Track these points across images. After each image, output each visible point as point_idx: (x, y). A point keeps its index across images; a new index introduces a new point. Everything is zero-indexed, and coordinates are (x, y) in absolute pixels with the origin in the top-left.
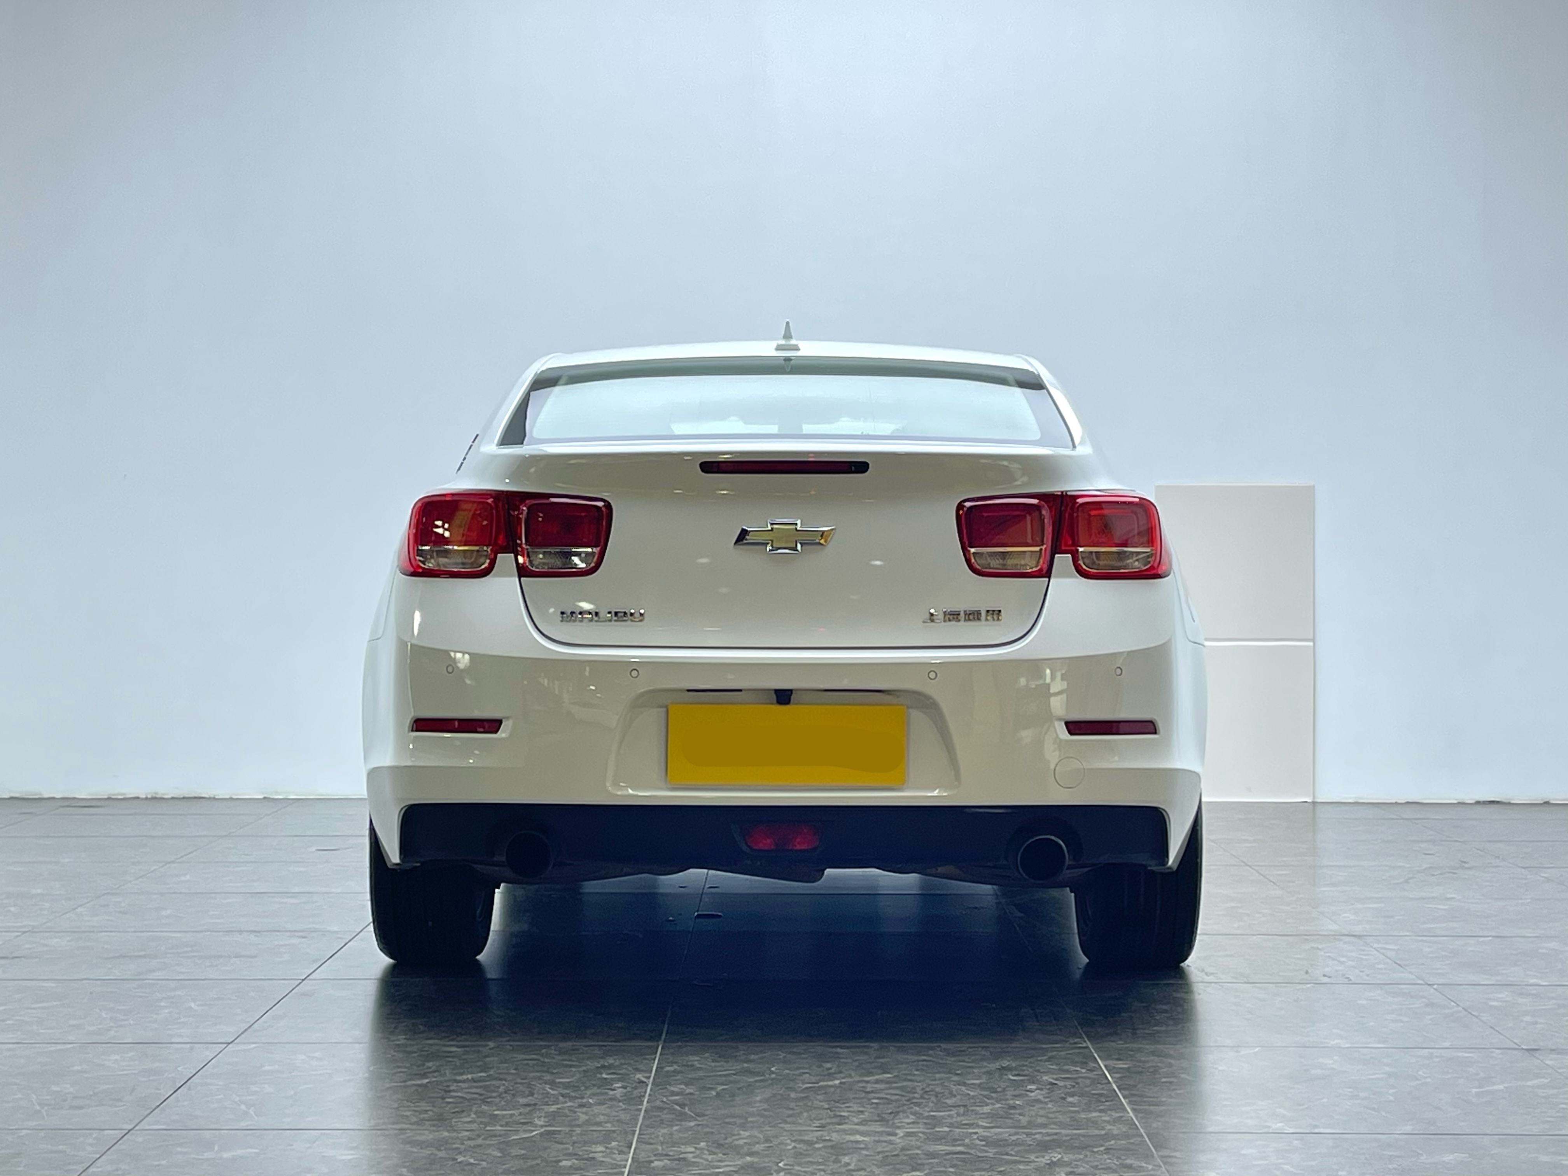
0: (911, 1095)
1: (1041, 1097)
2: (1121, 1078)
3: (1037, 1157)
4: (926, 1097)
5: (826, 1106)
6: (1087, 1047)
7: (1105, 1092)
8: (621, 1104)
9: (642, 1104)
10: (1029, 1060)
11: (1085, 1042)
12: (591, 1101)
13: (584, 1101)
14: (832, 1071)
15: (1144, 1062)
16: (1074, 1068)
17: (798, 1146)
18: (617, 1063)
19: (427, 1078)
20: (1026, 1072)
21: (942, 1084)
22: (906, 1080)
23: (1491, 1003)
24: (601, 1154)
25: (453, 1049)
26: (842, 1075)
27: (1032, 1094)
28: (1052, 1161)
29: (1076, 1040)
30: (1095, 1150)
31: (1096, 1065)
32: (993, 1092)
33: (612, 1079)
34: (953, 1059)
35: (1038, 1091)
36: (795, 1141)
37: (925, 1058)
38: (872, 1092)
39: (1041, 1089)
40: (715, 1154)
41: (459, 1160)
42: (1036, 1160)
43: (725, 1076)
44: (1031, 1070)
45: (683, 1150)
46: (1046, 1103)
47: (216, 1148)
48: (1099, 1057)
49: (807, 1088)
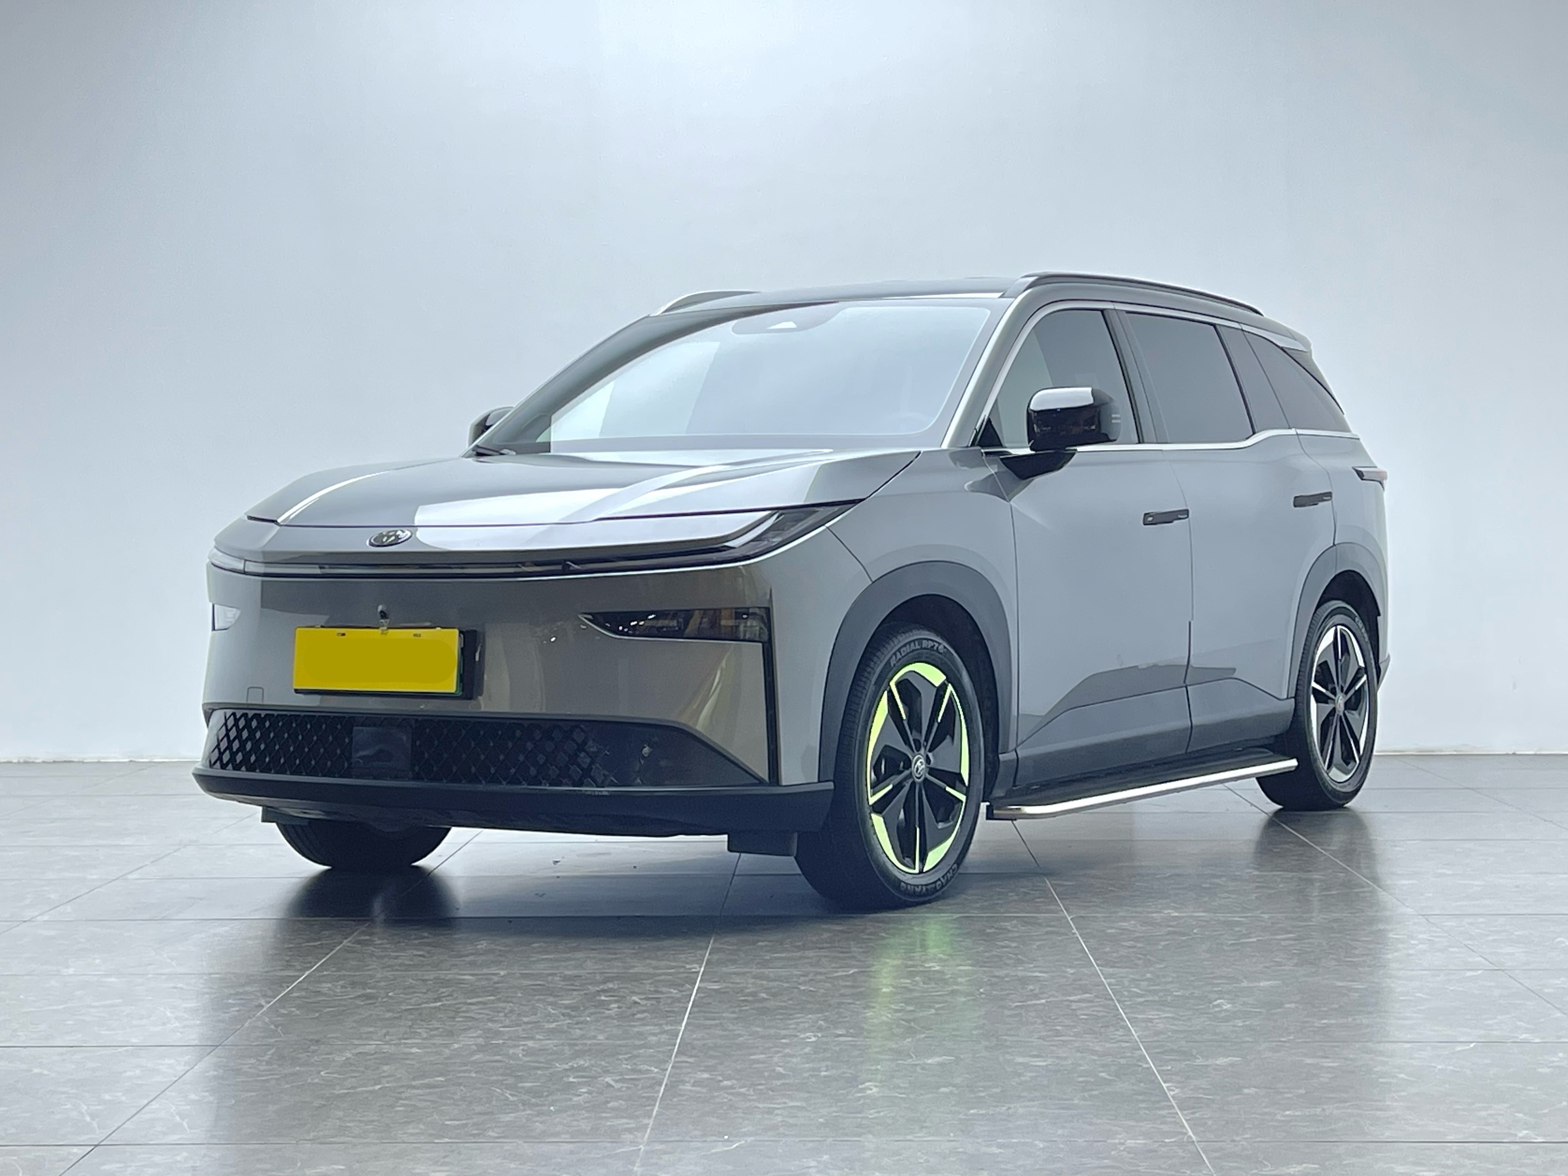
0: (496, 1014)
1: (613, 1015)
2: (704, 997)
4: (510, 1015)
6: (699, 972)
7: (676, 1009)
11: (701, 967)
15: (738, 983)
16: (668, 990)
20: (621, 994)
22: (504, 1002)
26: (450, 998)
28: (572, 1066)
29: (694, 966)
31: (690, 987)
32: (573, 1011)
34: (563, 983)
35: (616, 1010)
37: (539, 982)
38: (464, 1012)
39: (619, 1008)
42: (558, 1066)
44: (627, 991)
46: (615, 1019)
48: (701, 981)
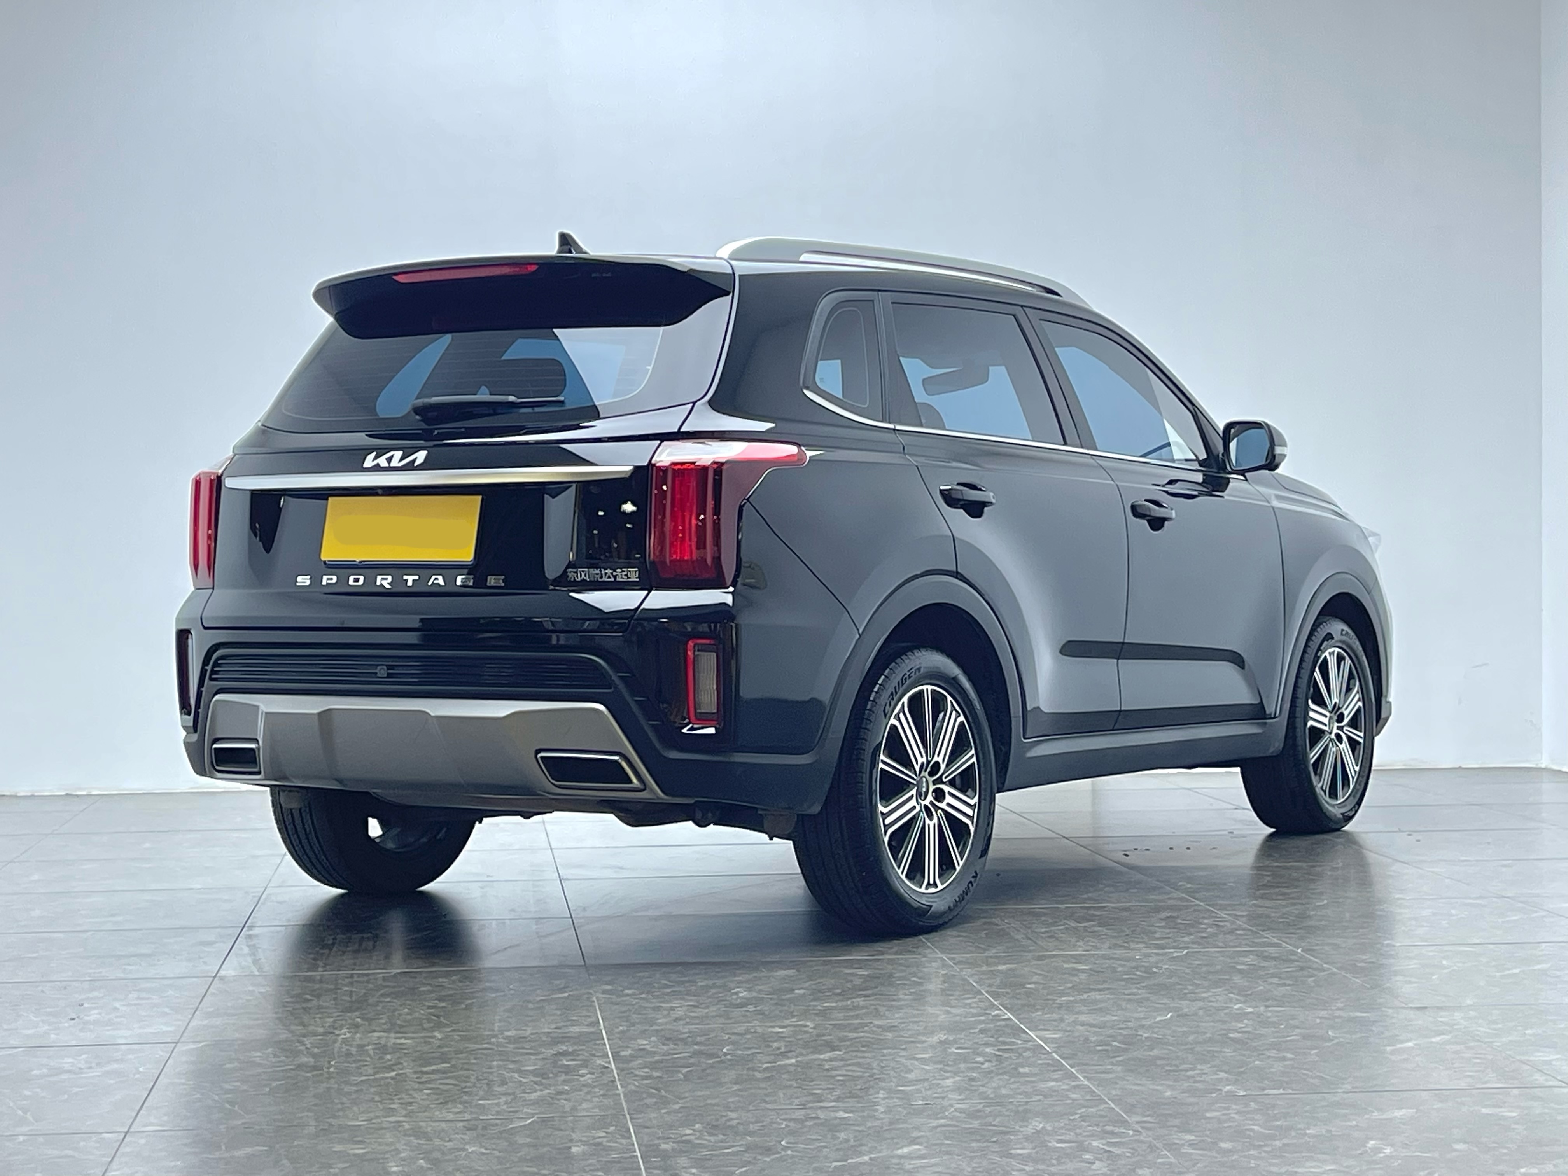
3: (1021, 1127)
5: (795, 1085)
8: (597, 1090)
9: (618, 1089)
10: (964, 1033)
12: (566, 1088)
13: (561, 1087)
14: (783, 1050)
17: (789, 1124)
18: (570, 1050)
19: (393, 1070)
21: (893, 1059)
23: (1359, 965)
24: (605, 1140)
25: (403, 1041)
27: (983, 1066)
30: (1072, 1118)
33: (576, 1065)
36: (785, 1120)
40: (716, 1135)
41: (470, 1150)
43: (684, 1058)
45: (683, 1133)
47: (223, 1147)
49: (767, 1068)
